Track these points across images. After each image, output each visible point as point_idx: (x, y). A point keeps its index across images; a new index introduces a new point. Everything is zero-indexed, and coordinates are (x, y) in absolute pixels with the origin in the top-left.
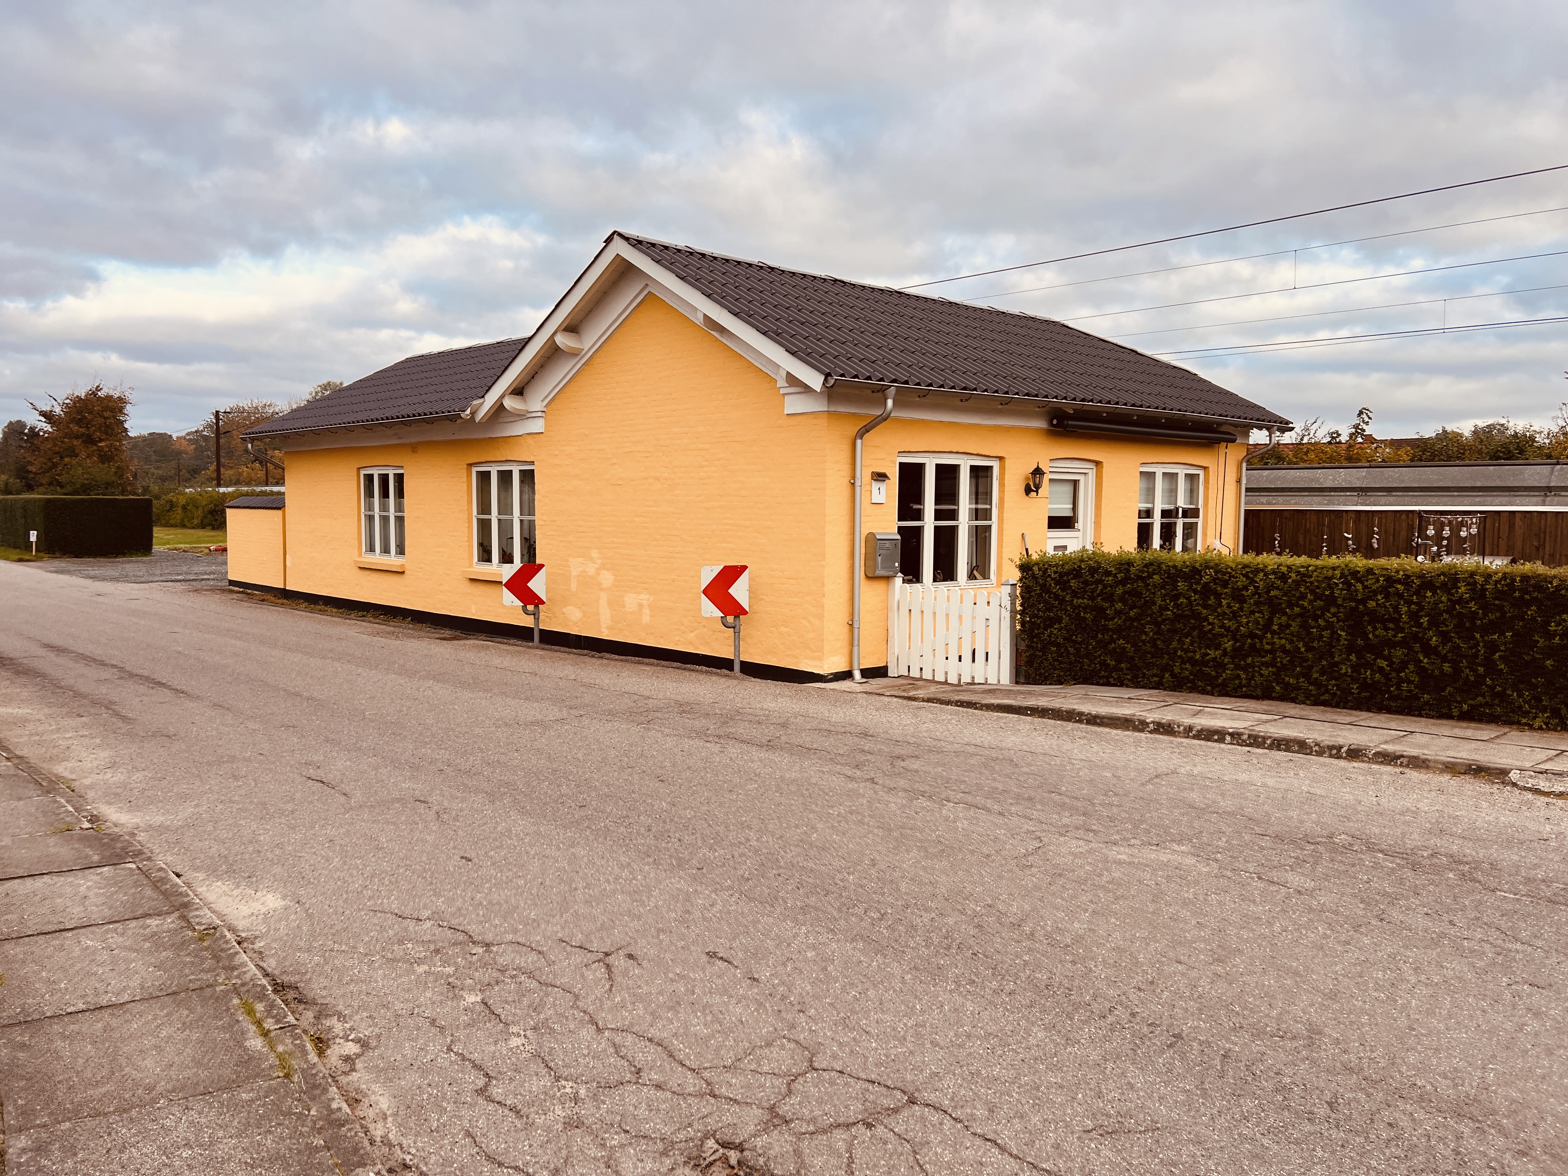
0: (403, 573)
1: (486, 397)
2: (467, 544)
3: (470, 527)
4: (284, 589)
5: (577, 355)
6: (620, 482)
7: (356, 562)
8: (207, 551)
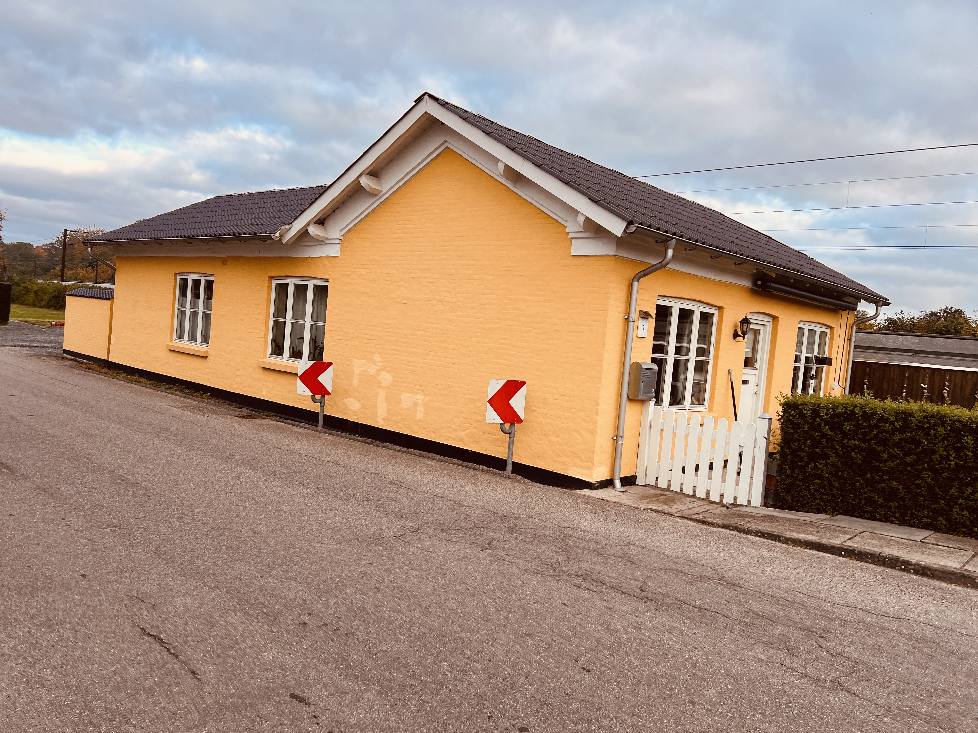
0: (207, 357)
1: (293, 224)
2: (264, 340)
3: (267, 327)
4: (107, 361)
5: (376, 195)
6: (405, 301)
7: (167, 345)
8: (49, 325)
